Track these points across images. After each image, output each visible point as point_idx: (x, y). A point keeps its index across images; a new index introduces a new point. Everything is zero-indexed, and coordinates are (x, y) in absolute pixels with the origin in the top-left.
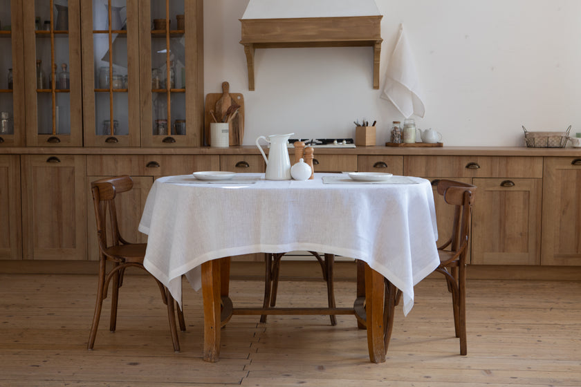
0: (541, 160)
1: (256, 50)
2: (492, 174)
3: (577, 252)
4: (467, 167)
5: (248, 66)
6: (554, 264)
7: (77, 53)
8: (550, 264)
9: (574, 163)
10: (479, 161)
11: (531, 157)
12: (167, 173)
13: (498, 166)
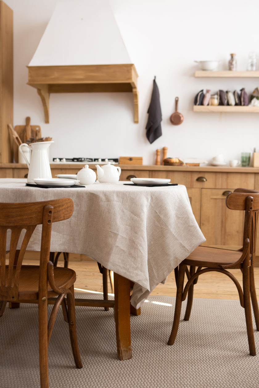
0: (253, 176)
2: (216, 185)
4: (197, 180)
10: (206, 176)
11: (246, 173)
13: (221, 180)
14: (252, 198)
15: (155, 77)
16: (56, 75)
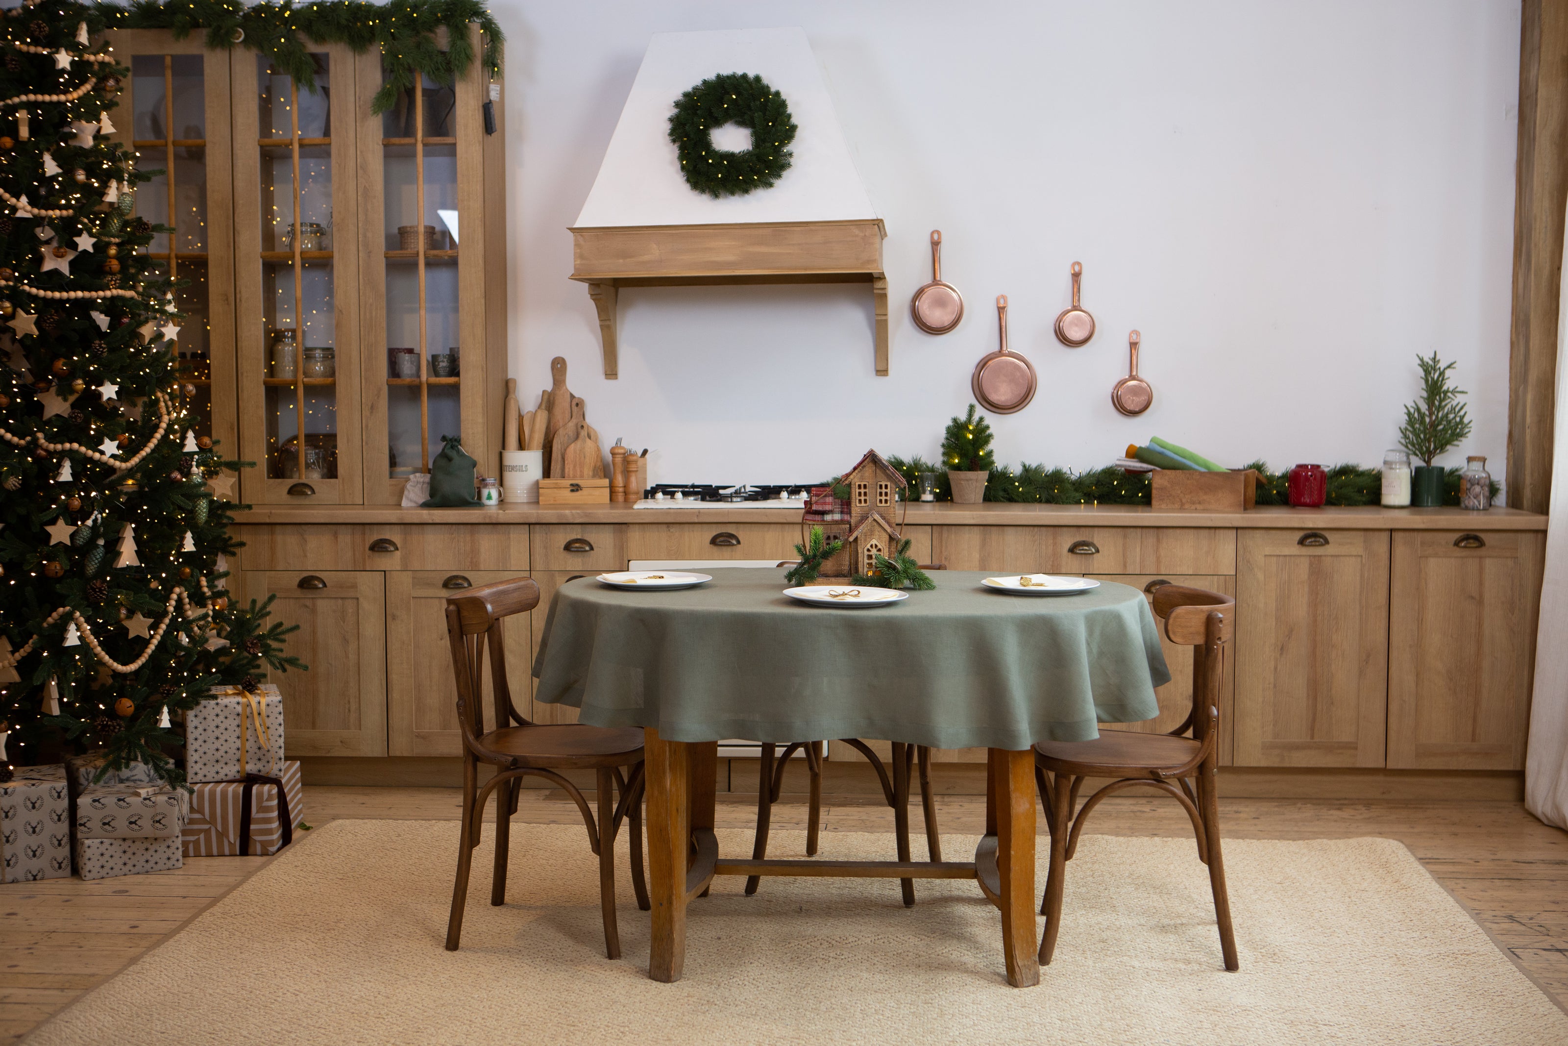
0: (1231, 535)
3: (1312, 737)
4: (1072, 550)
5: (602, 327)
6: (1263, 764)
7: (227, 299)
8: (1254, 764)
9: (1301, 542)
10: (1098, 538)
11: (1210, 528)
12: (416, 565)
13: (1138, 549)
14: (1220, 615)
16: (655, 251)
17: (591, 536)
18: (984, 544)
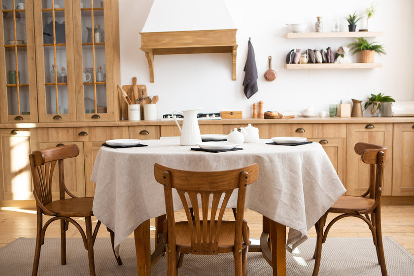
0: (345, 126)
1: (155, 56)
2: (313, 135)
4: (297, 131)
5: (149, 67)
7: (33, 59)
9: (366, 127)
10: (304, 127)
11: (338, 123)
12: (93, 140)
13: (317, 130)
14: (383, 153)
15: (250, 38)
16: (167, 40)
17: (148, 129)
18: (270, 129)
